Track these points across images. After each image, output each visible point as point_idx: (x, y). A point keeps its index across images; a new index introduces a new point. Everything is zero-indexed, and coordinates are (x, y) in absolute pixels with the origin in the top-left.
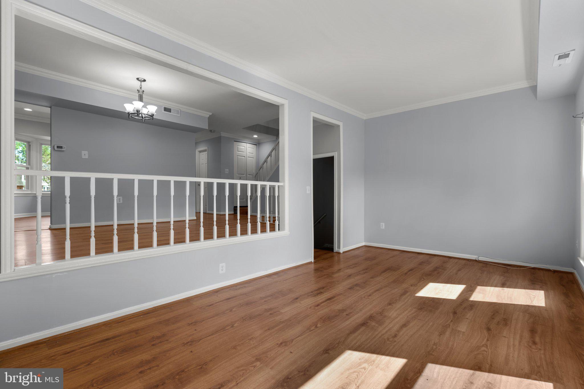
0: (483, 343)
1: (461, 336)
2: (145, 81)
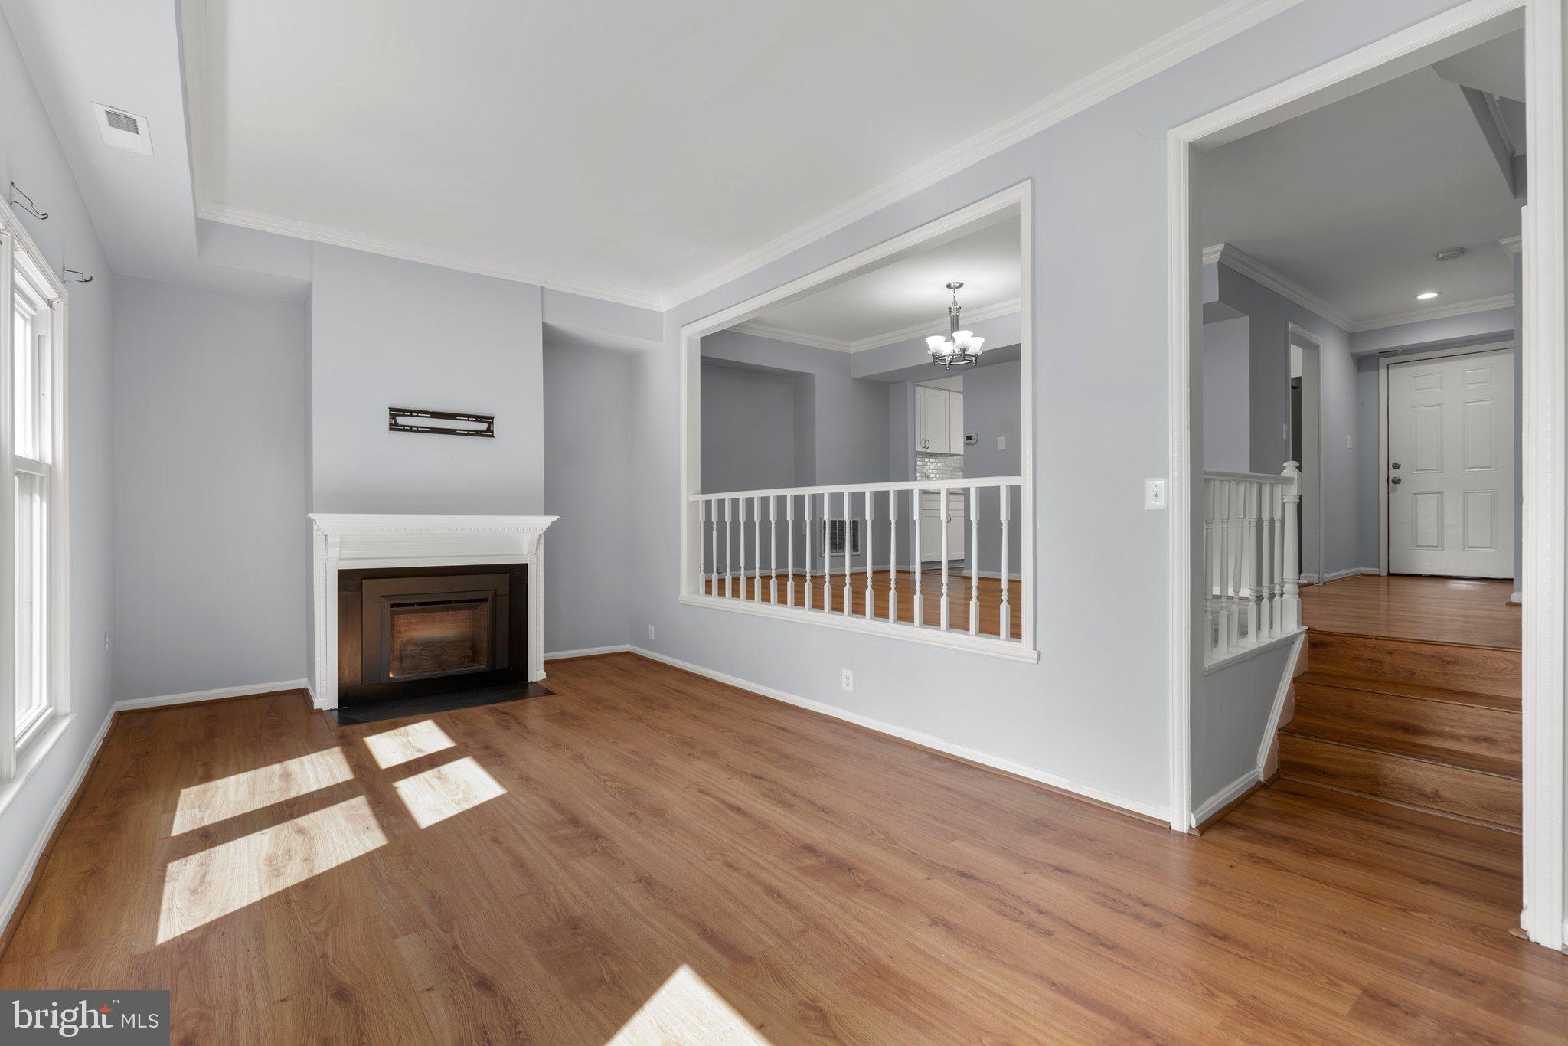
0: (330, 939)
1: (393, 924)
2: (961, 285)
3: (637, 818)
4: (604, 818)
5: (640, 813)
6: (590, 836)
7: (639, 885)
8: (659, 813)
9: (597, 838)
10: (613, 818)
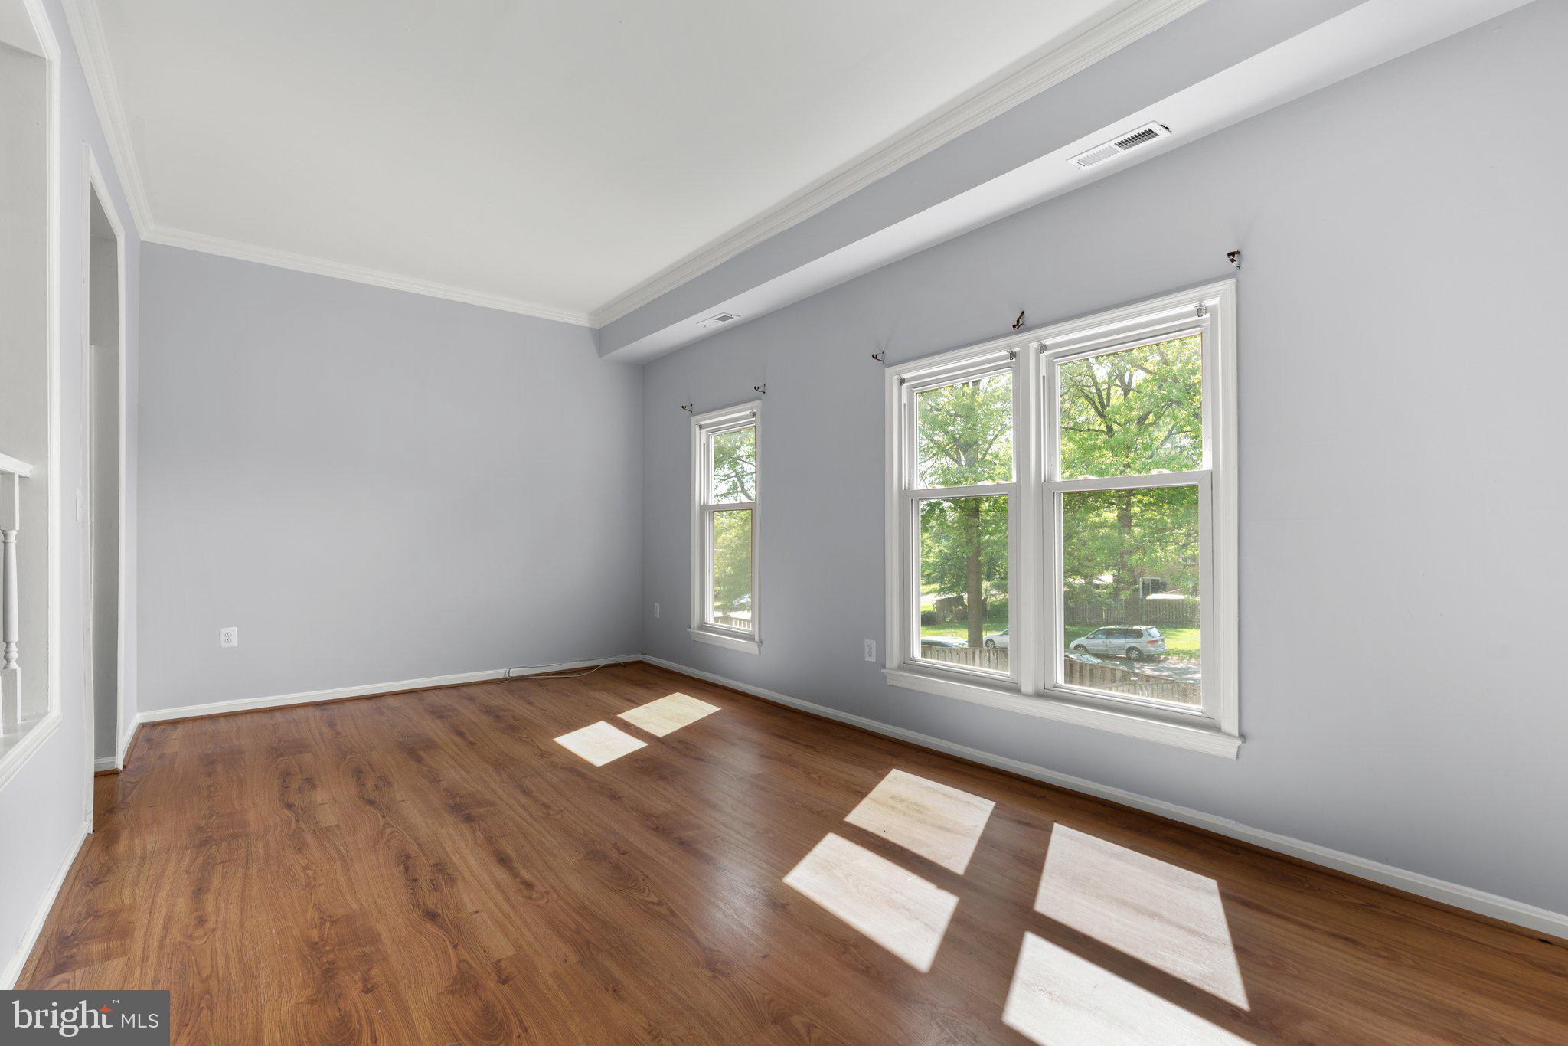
3: (618, 849)
4: (653, 848)
5: (614, 855)
6: (663, 830)
7: (620, 795)
8: (594, 855)
9: (657, 828)
10: (643, 848)
